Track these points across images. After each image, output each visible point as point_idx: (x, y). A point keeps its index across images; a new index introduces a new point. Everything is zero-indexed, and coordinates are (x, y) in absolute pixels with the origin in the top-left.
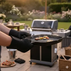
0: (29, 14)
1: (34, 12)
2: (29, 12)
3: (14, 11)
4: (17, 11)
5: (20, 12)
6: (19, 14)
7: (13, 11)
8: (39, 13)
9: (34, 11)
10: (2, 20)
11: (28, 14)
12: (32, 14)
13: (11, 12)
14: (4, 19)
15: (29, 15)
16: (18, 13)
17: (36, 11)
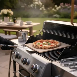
0: (55, 8)
1: (63, 6)
2: (56, 6)
3: (36, 4)
4: (40, 5)
5: (43, 6)
6: (43, 9)
7: (34, 4)
8: (68, 7)
9: (62, 4)
10: (8, 17)
11: (53, 9)
12: (59, 9)
13: (32, 6)
14: (11, 16)
15: (55, 10)
16: (41, 7)
17: (65, 4)
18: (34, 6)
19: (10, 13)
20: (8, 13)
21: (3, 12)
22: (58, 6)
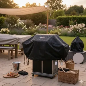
4: (23, 24)
5: (25, 25)
6: (24, 28)
8: (45, 27)
9: (40, 24)
11: (34, 28)
13: (15, 25)
17: (43, 24)
18: (18, 25)
19: (8, 31)
20: (6, 31)
21: (3, 30)
22: (37, 26)
